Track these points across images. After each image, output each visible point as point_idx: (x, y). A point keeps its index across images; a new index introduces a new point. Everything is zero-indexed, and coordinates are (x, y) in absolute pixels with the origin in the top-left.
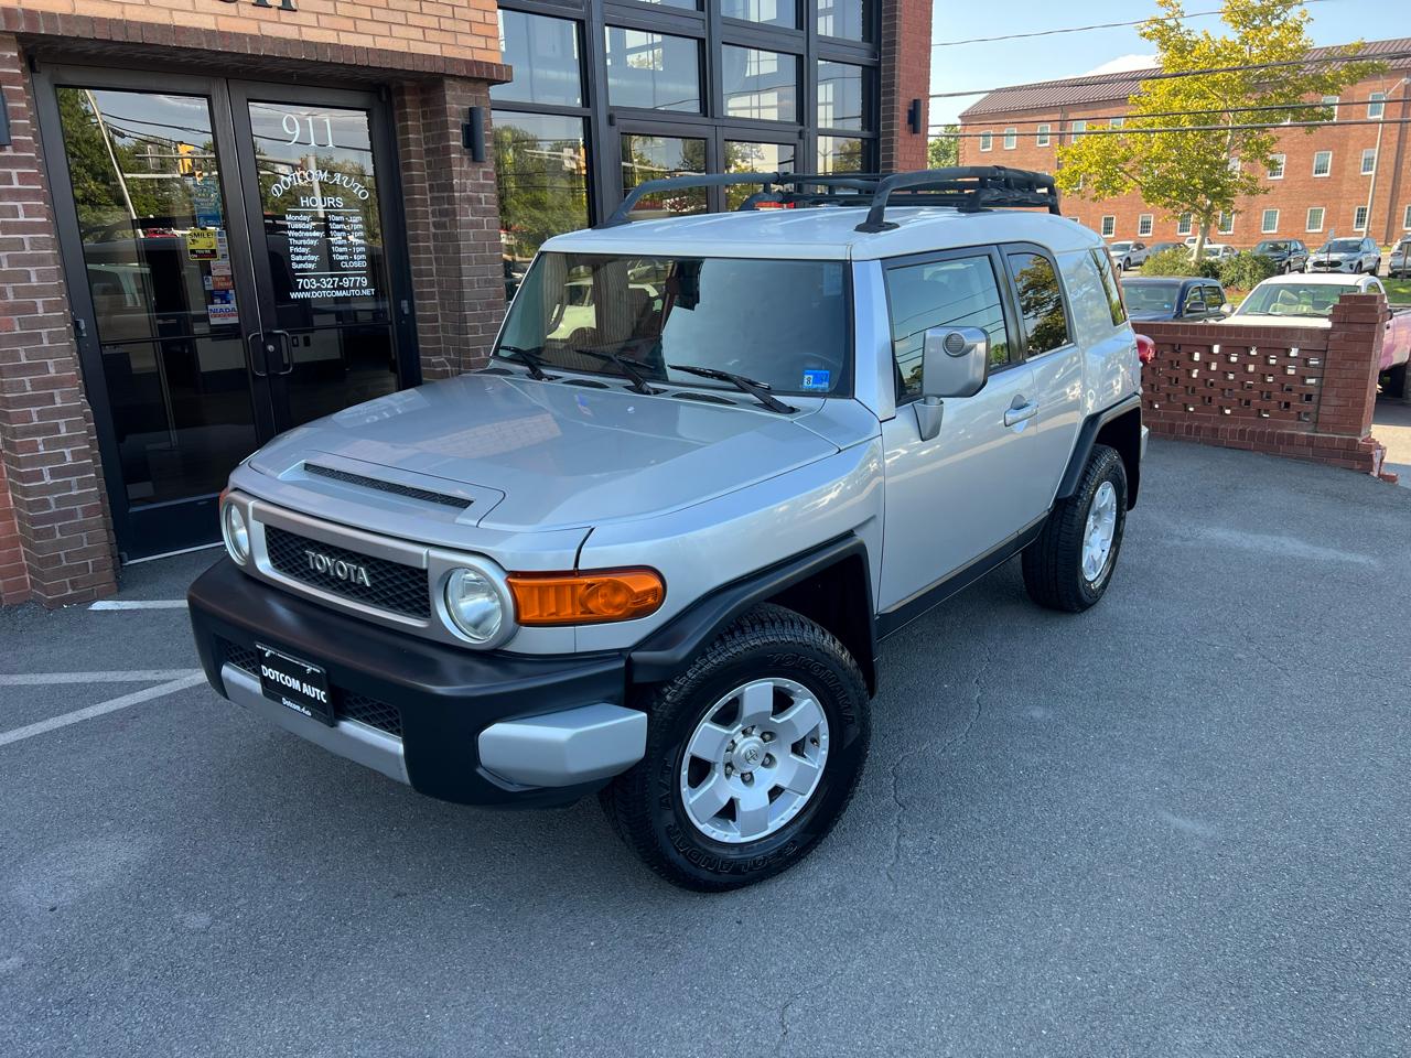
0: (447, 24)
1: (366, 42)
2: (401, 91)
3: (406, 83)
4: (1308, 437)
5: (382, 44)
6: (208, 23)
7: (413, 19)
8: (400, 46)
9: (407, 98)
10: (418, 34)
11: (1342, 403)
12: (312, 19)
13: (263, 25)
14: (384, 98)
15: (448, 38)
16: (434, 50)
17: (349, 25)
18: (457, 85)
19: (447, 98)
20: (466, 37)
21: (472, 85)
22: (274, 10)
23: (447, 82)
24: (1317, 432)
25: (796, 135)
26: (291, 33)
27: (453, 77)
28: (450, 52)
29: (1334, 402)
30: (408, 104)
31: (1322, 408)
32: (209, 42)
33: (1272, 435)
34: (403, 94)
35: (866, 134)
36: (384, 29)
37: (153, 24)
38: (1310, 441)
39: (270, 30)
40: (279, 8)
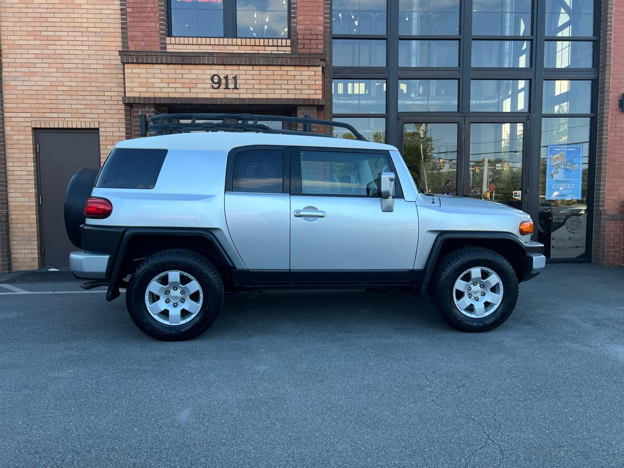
0: (297, 87)
1: (264, 96)
5: (270, 96)
6: (209, 96)
7: (284, 87)
8: (278, 96)
10: (286, 91)
12: (244, 91)
13: (227, 95)
15: (299, 92)
16: (293, 97)
17: (258, 91)
22: (231, 90)
25: (526, 118)
26: (236, 96)
27: (300, 105)
28: (298, 97)
32: (206, 102)
35: (593, 115)
36: (272, 91)
37: (189, 98)
39: (228, 96)
40: (233, 89)
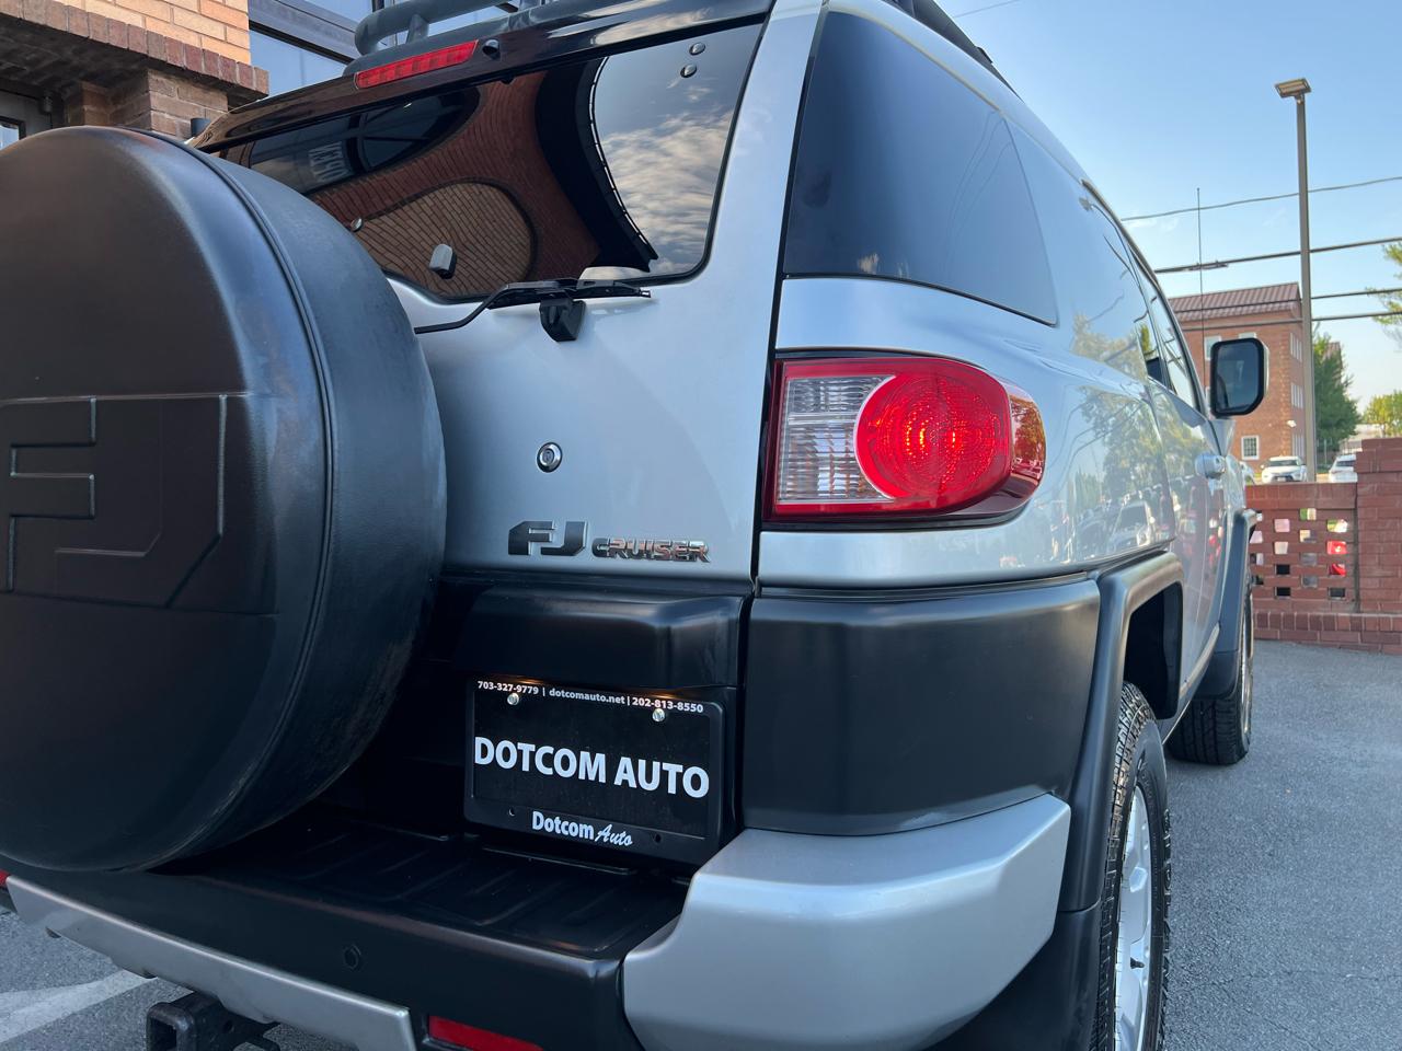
2: (78, 99)
3: (87, 86)
4: (1352, 619)
9: (86, 108)
11: (1389, 573)
14: (48, 108)
18: (173, 86)
19: (154, 102)
20: (190, 17)
21: (196, 92)
23: (154, 79)
24: (1359, 612)
29: (1378, 572)
30: (87, 115)
31: (1361, 581)
33: (1302, 618)
34: (81, 102)
38: (1356, 626)
